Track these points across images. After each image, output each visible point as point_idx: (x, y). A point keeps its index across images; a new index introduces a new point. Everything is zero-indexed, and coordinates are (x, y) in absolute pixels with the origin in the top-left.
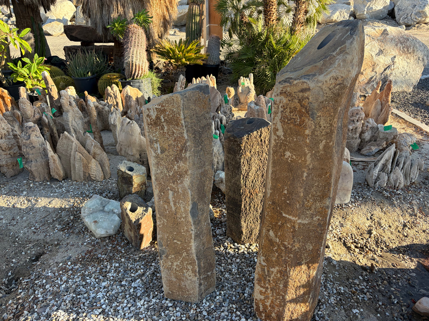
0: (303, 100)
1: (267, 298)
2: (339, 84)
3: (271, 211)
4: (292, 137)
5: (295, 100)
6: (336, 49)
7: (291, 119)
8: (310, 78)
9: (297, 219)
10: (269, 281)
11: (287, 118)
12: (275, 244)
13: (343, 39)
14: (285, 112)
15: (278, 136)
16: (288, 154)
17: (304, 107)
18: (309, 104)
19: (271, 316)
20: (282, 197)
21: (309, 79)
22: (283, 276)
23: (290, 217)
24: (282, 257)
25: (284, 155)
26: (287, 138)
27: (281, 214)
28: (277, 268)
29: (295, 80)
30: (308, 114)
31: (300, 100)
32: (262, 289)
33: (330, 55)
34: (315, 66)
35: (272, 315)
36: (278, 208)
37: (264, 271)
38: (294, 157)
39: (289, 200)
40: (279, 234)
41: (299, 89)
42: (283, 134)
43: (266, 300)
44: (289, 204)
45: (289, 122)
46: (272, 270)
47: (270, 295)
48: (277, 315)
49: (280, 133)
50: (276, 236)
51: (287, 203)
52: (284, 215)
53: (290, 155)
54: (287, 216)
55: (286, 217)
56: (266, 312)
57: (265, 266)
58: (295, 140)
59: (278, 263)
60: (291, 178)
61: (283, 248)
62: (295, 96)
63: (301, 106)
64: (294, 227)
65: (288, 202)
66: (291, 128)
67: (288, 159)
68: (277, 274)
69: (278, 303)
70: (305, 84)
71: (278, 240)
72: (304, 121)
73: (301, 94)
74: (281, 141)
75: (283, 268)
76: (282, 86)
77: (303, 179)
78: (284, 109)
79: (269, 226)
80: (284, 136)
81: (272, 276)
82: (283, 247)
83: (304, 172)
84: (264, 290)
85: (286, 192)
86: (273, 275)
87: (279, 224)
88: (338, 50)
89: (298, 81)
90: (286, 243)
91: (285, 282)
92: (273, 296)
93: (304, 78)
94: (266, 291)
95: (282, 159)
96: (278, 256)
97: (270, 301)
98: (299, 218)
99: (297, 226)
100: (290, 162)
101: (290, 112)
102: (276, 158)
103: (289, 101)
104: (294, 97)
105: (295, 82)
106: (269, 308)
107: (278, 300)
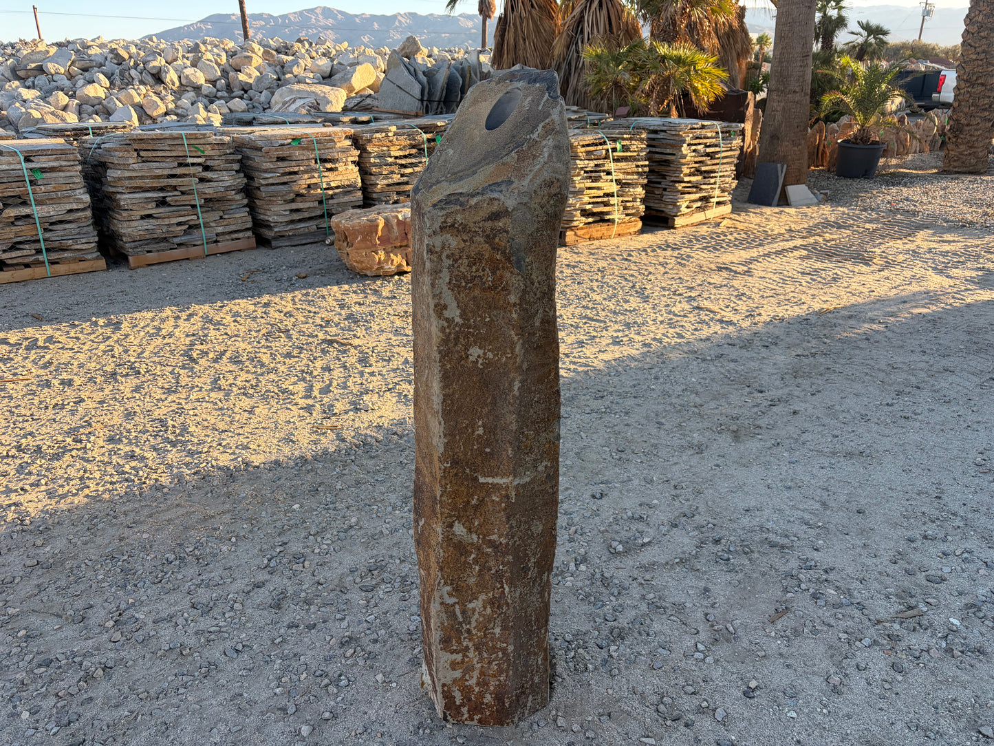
0: (495, 236)
1: (469, 670)
2: (555, 195)
3: (451, 482)
4: (480, 316)
5: (478, 238)
6: (535, 127)
7: (473, 278)
8: (503, 187)
9: (511, 478)
10: (469, 631)
11: (464, 277)
12: (469, 548)
13: (540, 108)
14: (459, 267)
15: (447, 320)
16: (475, 352)
17: (498, 250)
18: (508, 241)
19: (483, 703)
20: (474, 445)
21: (501, 191)
22: (498, 608)
23: (497, 480)
24: (490, 569)
25: (467, 357)
26: (469, 321)
27: (476, 479)
28: (483, 597)
29: (473, 196)
30: (510, 262)
31: (488, 236)
32: (455, 656)
33: (526, 140)
34: (503, 164)
35: (485, 701)
36: (468, 471)
37: (454, 614)
38: (490, 355)
39: (488, 445)
40: (476, 524)
41: (483, 214)
42: (458, 312)
43: (467, 677)
44: (491, 454)
45: (469, 285)
46: (471, 606)
47: (475, 660)
48: (496, 695)
49: (454, 312)
50: (470, 531)
51: (486, 453)
52: (482, 480)
53: (481, 352)
54: (490, 480)
55: (488, 483)
56: (470, 700)
57: (455, 603)
58: (487, 320)
59: (482, 586)
60: (489, 400)
61: (489, 550)
62: (477, 229)
63: (493, 249)
64: (507, 497)
65: (488, 450)
66: (475, 297)
67: (477, 361)
68: (485, 609)
69: (496, 667)
70: (496, 203)
71: (474, 537)
72: (502, 277)
73: (489, 224)
74: (457, 329)
75: (496, 591)
76: (444, 212)
77: (513, 396)
78: (456, 261)
79: (450, 516)
80: (461, 316)
81: (473, 620)
82: (489, 547)
83: (513, 380)
84: (459, 657)
85: (480, 431)
86: (477, 615)
87: (474, 502)
88: (540, 128)
89: (479, 198)
90: (494, 537)
91: (504, 620)
92: (481, 659)
93: (492, 191)
94: (465, 656)
95: (462, 366)
96: (480, 571)
97: (476, 674)
98: (515, 476)
99: (514, 494)
100: (481, 367)
101: (470, 265)
102: (449, 366)
103: (465, 241)
104: (475, 231)
105: (473, 201)
106: (477, 689)
107: (494, 663)
